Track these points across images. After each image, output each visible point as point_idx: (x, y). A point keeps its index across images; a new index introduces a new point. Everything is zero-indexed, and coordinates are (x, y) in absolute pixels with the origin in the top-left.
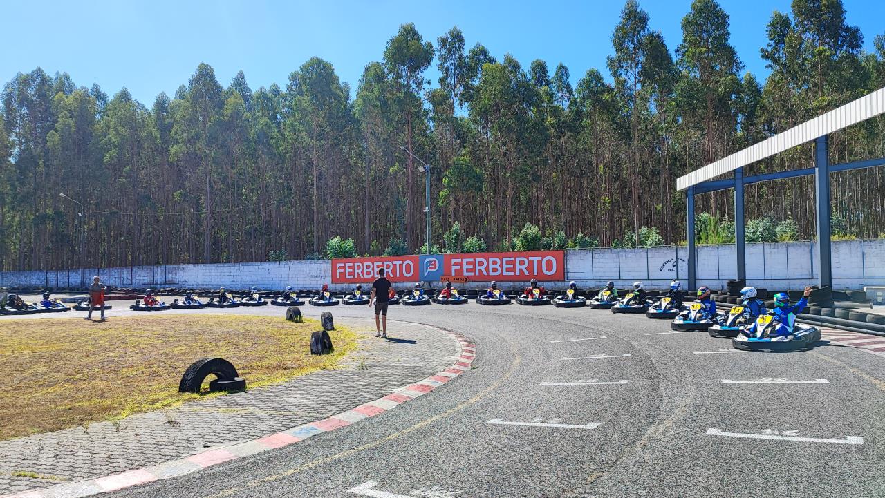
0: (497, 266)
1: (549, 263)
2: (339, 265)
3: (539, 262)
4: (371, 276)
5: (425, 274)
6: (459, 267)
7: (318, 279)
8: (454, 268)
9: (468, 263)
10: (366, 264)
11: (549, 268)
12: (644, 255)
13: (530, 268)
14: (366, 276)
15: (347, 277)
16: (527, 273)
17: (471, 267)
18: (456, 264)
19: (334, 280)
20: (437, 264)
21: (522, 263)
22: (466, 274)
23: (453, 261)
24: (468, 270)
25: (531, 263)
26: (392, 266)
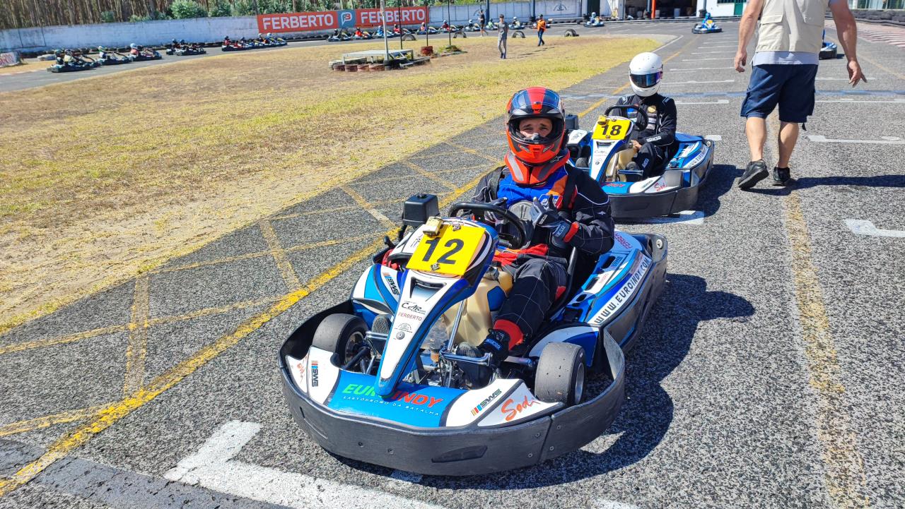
0: (391, 16)
1: (421, 14)
2: (264, 19)
3: (415, 13)
4: (297, 26)
5: (343, 23)
6: (366, 18)
7: (245, 30)
8: (363, 18)
9: (372, 15)
10: (292, 18)
11: (421, 16)
12: (467, 8)
13: (410, 16)
14: (293, 27)
15: (274, 28)
16: (409, 20)
17: (374, 17)
18: (364, 16)
19: (262, 30)
20: (351, 16)
21: (406, 14)
22: (371, 21)
23: (362, 14)
24: (373, 19)
25: (411, 13)
26: (315, 20)
